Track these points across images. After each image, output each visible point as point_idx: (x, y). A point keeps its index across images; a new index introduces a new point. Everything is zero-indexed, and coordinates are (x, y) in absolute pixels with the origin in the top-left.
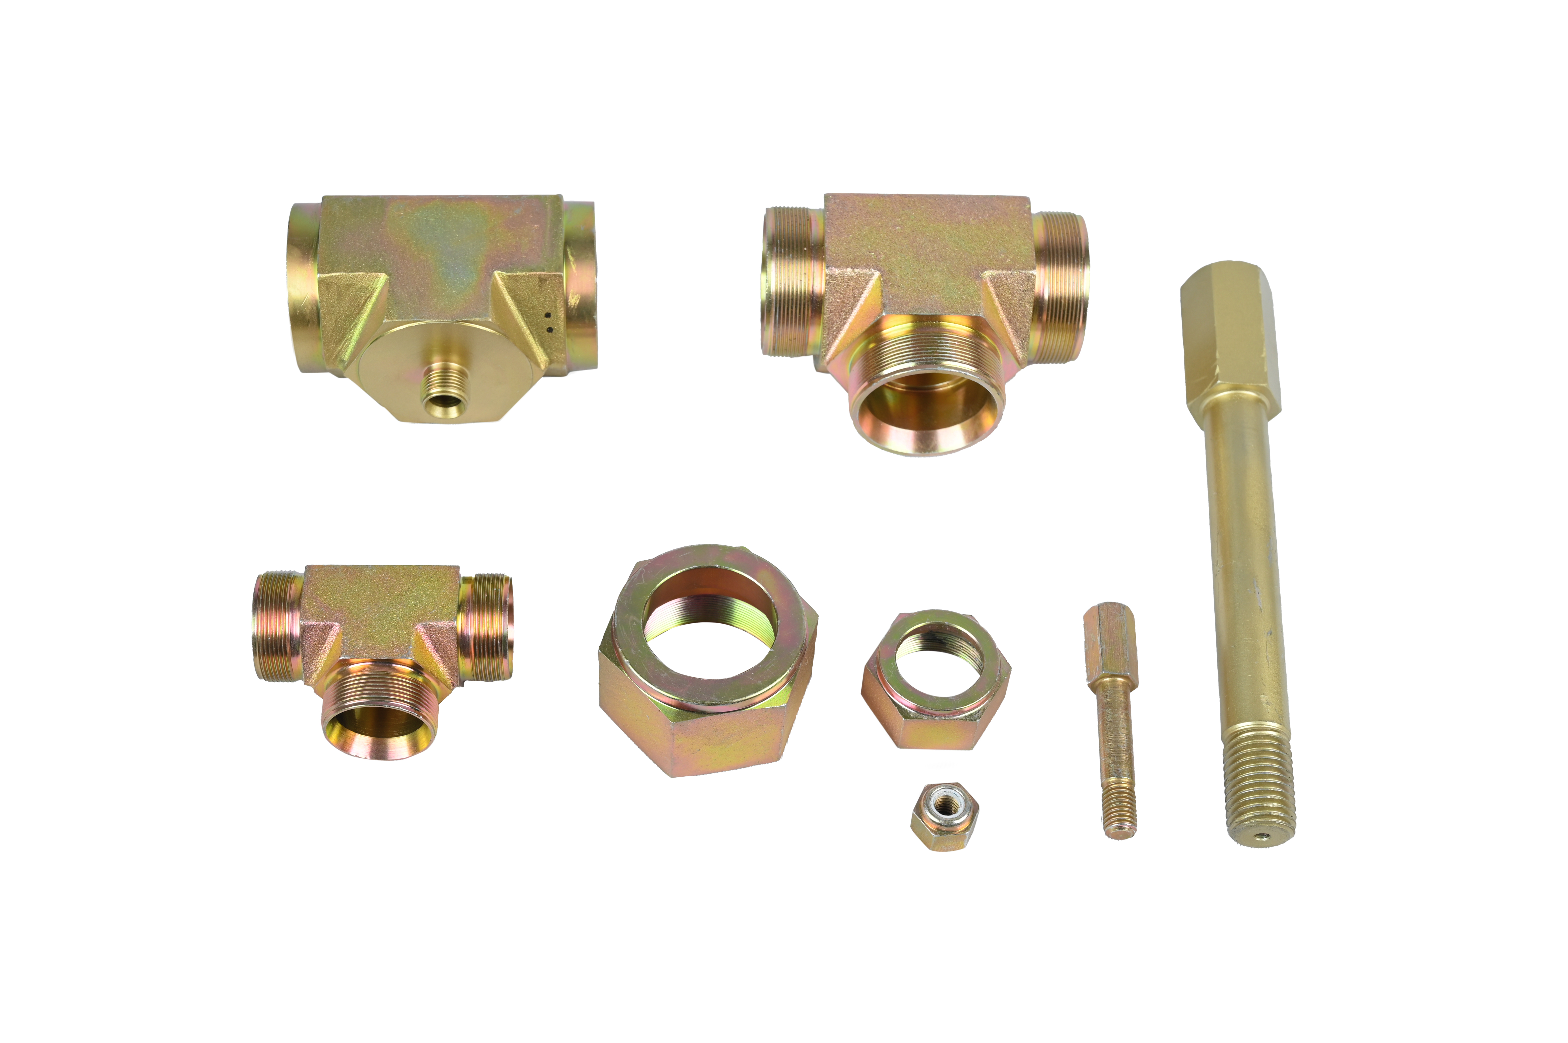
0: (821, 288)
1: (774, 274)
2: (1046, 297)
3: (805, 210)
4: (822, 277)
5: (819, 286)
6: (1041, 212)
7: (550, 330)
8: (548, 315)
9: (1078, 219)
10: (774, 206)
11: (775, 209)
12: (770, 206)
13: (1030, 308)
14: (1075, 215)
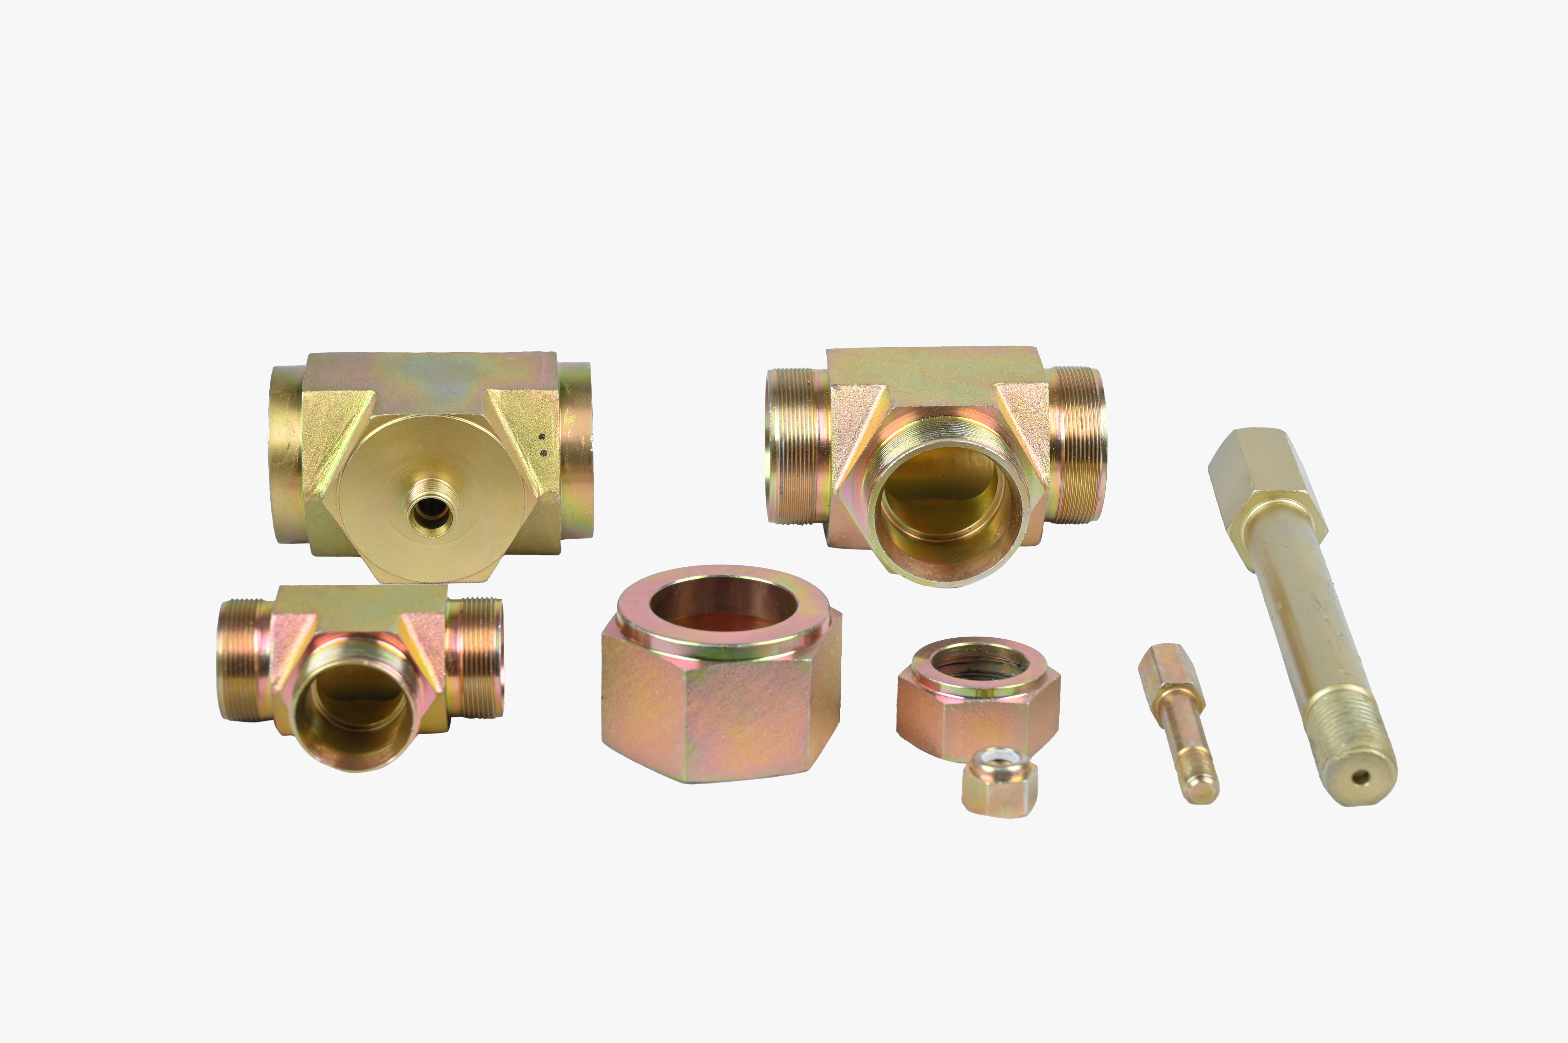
0: (828, 435)
1: (778, 419)
2: (1063, 438)
3: (809, 371)
4: (828, 422)
5: (825, 432)
6: (1056, 367)
7: (544, 453)
8: (542, 437)
9: (1094, 374)
10: (777, 368)
11: (778, 371)
12: (772, 368)
13: (1047, 449)
14: (1090, 369)
